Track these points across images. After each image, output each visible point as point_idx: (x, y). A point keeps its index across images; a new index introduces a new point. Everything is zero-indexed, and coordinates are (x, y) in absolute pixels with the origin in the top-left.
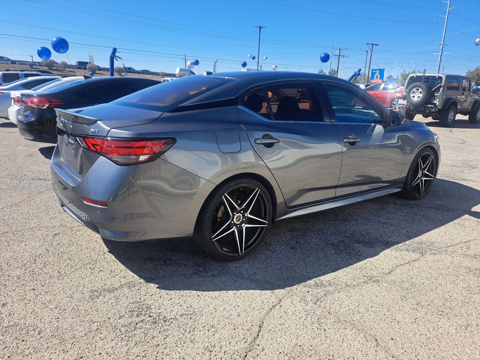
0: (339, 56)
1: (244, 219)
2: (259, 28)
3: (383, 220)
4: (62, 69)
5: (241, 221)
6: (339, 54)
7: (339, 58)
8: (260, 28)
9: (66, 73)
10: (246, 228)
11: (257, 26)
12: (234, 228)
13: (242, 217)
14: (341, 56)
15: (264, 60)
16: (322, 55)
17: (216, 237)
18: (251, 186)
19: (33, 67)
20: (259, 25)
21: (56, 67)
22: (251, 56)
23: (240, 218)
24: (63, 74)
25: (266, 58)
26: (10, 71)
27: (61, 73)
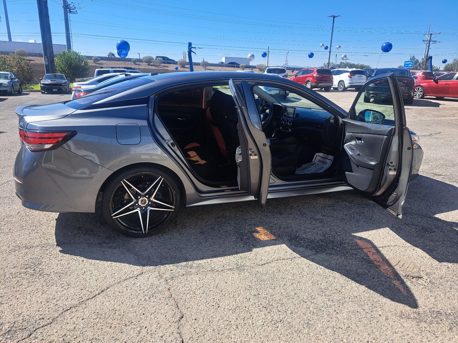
0: (430, 41)
1: (150, 203)
2: (332, 17)
3: (319, 216)
4: (158, 65)
5: (147, 204)
6: (430, 39)
7: (429, 44)
8: (334, 17)
9: (160, 68)
10: (150, 210)
11: (331, 16)
12: (138, 210)
13: (148, 201)
14: (432, 41)
15: (337, 48)
16: (383, 44)
17: (117, 215)
18: (154, 174)
19: (136, 64)
20: (333, 15)
21: (153, 63)
22: (323, 45)
23: (145, 202)
24: (158, 68)
25: (340, 47)
26: (104, 68)
27: (157, 68)
